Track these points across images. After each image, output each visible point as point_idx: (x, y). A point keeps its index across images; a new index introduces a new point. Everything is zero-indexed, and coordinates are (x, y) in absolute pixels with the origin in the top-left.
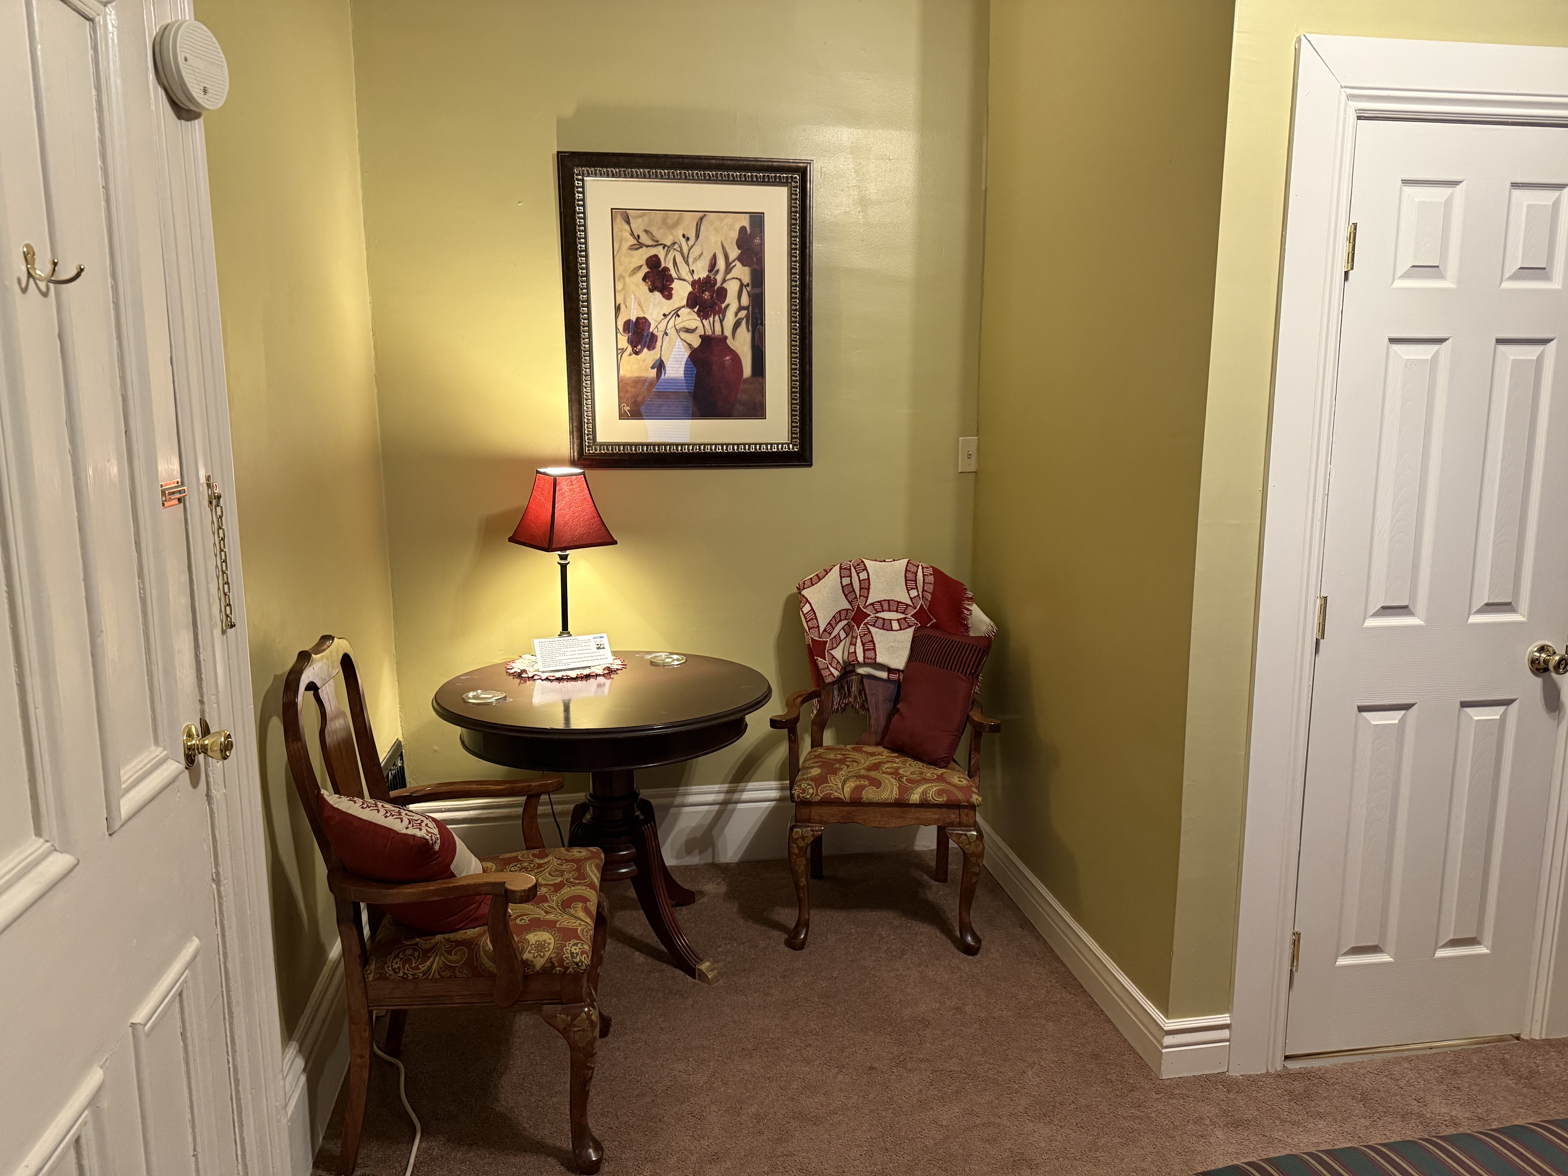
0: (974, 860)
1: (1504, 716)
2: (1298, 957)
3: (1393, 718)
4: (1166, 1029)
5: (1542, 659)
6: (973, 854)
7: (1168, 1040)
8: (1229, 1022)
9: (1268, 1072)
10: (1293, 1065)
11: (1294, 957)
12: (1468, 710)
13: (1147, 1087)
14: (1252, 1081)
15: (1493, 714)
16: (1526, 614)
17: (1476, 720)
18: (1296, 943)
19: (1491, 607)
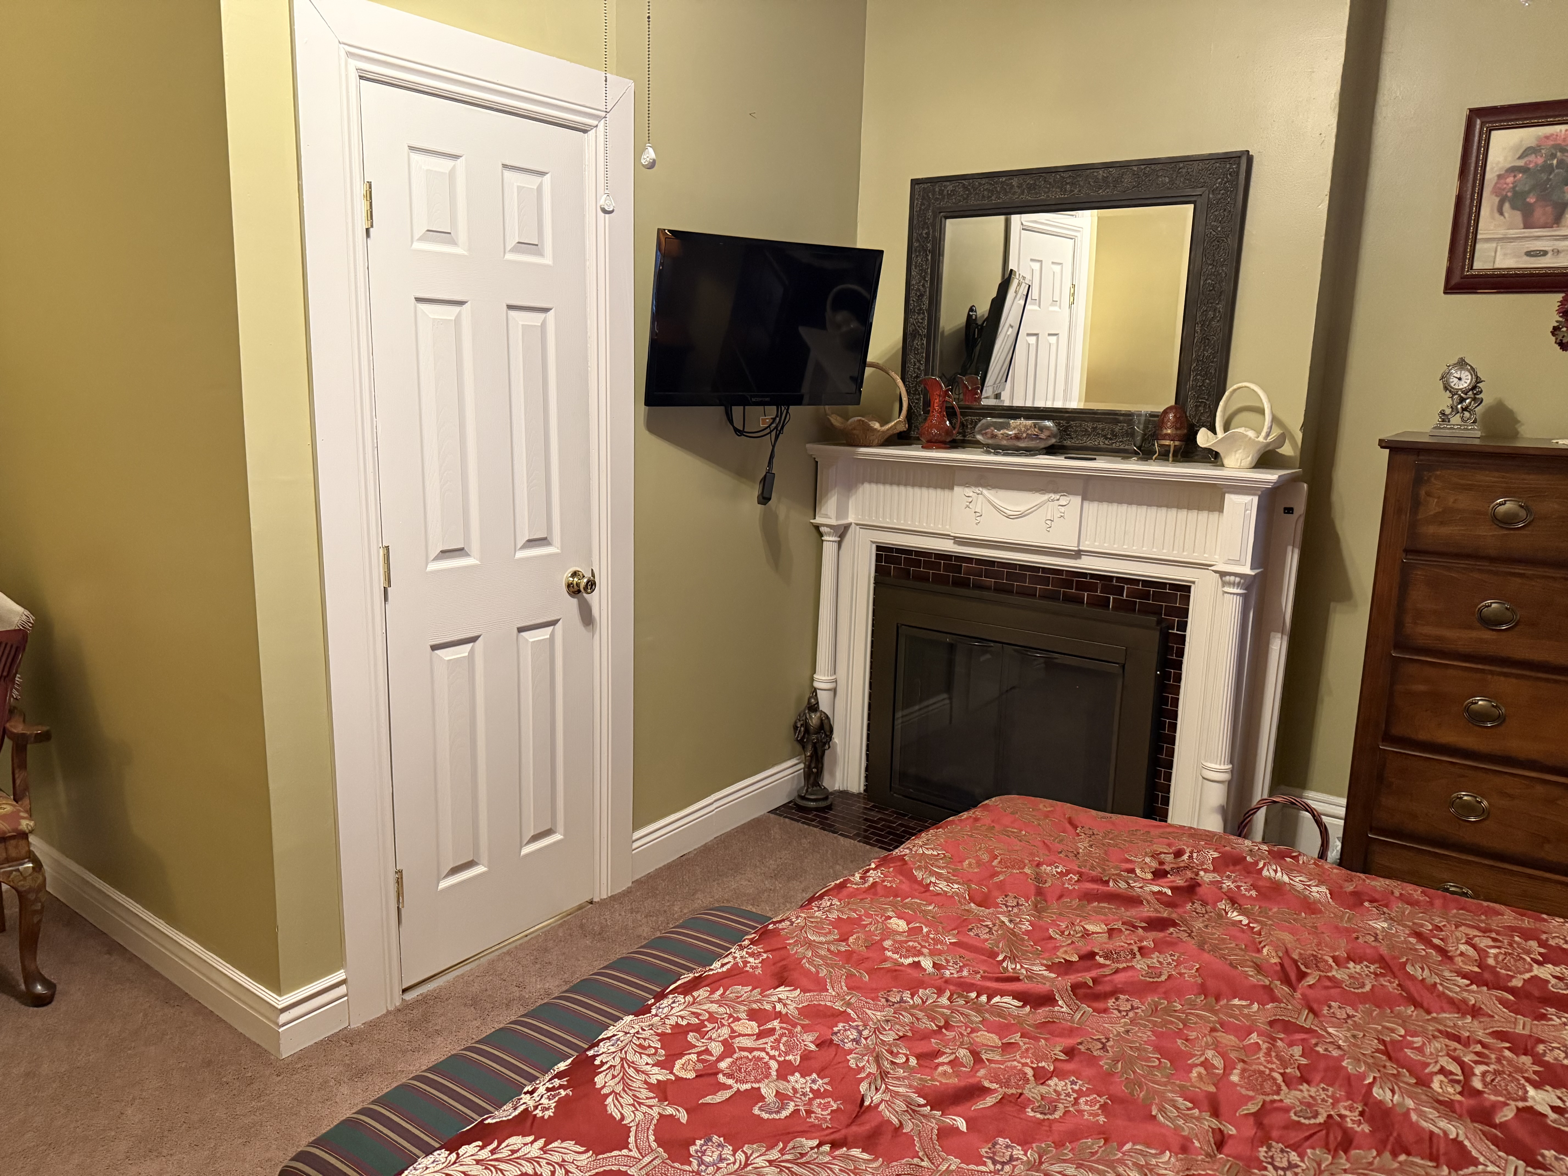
0: (32, 896)
1: (552, 635)
2: (403, 894)
3: (463, 651)
4: (280, 1007)
5: (575, 583)
6: (30, 890)
7: (284, 1018)
8: (344, 977)
9: (388, 1011)
10: (410, 996)
11: (399, 894)
12: (523, 634)
13: (267, 1073)
14: (374, 1025)
15: (544, 634)
16: (559, 545)
17: (532, 642)
18: (399, 881)
19: (532, 542)
